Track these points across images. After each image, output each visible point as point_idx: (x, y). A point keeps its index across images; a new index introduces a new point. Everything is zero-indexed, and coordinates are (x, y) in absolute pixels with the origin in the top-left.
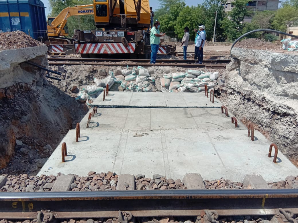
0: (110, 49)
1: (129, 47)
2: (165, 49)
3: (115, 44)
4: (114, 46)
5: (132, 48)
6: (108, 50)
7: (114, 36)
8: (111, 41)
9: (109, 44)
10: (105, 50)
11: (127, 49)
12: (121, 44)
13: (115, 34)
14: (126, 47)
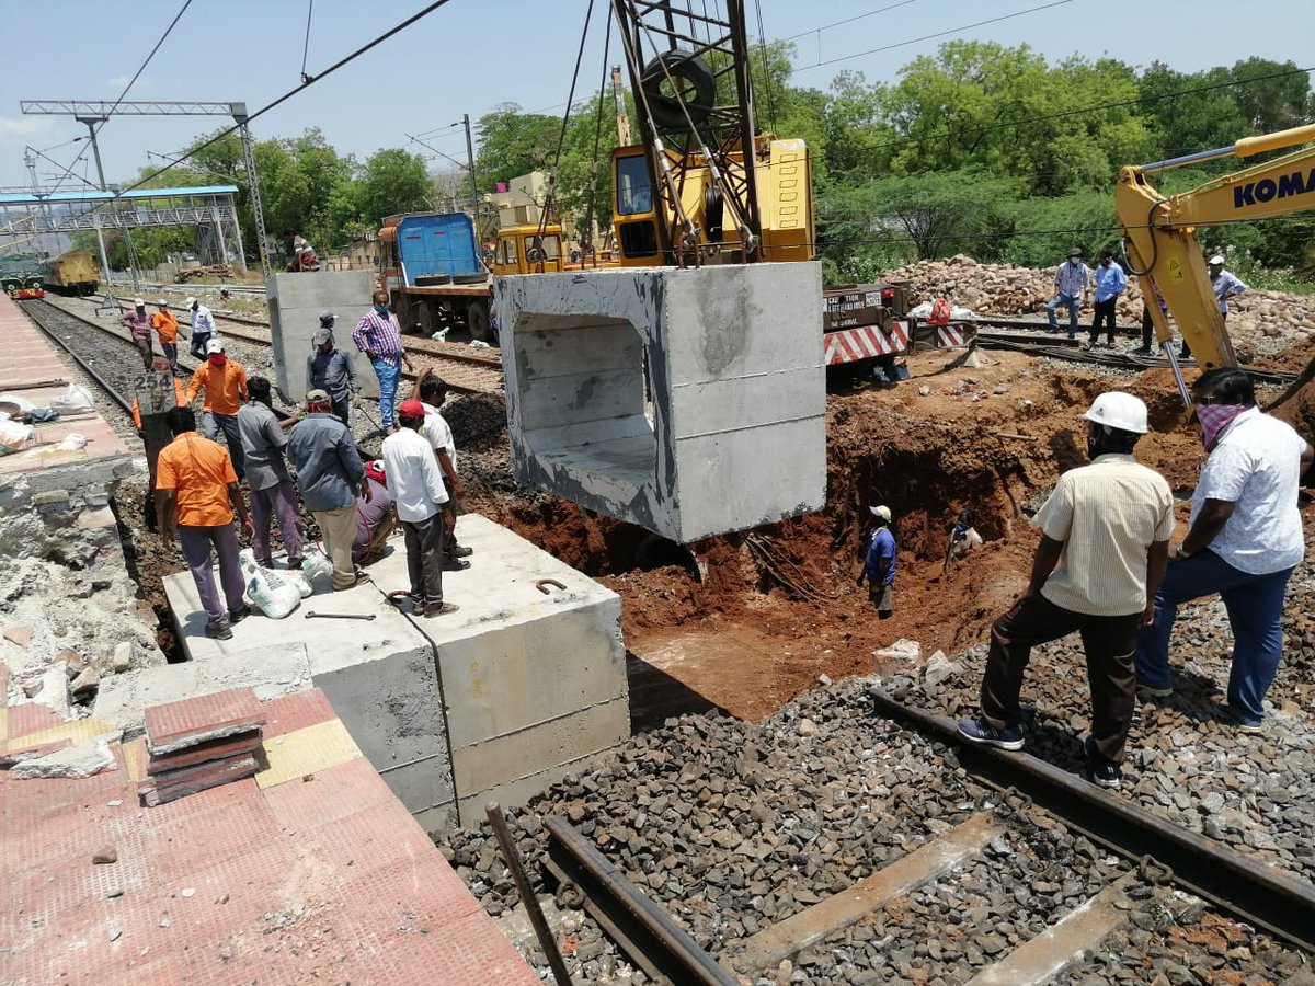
0: (848, 349)
1: (894, 336)
2: (959, 331)
3: (861, 331)
4: (857, 338)
5: (901, 336)
6: (842, 350)
7: (857, 306)
8: (849, 322)
9: (846, 334)
10: (836, 354)
11: (889, 341)
12: (875, 329)
13: (860, 300)
14: (887, 335)
